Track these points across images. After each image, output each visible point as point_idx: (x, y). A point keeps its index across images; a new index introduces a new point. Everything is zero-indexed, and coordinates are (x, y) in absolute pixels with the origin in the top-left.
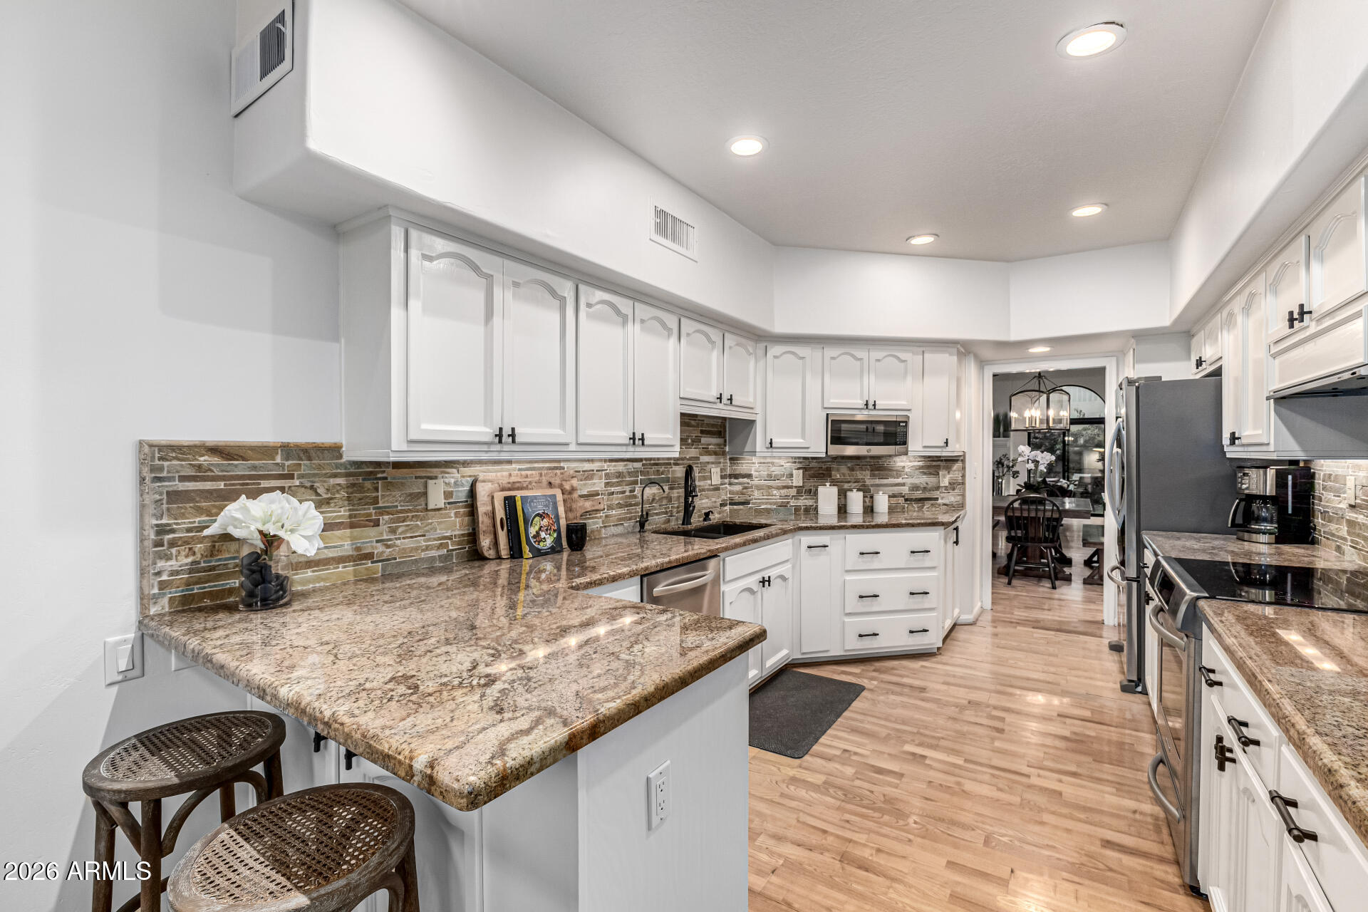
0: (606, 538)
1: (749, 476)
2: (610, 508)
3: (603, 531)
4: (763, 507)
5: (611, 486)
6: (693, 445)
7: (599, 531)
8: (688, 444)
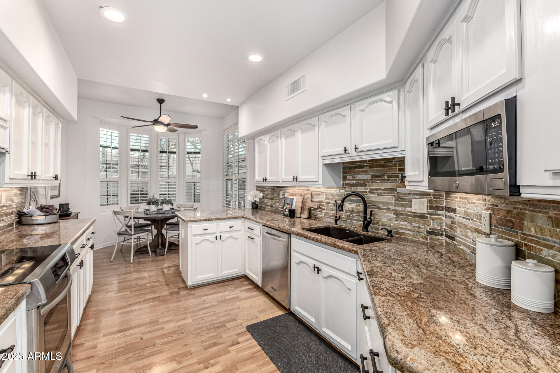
0: (326, 222)
1: (454, 210)
2: (327, 209)
3: (325, 219)
4: (462, 247)
5: (329, 200)
6: (389, 180)
7: (323, 218)
8: (385, 180)
